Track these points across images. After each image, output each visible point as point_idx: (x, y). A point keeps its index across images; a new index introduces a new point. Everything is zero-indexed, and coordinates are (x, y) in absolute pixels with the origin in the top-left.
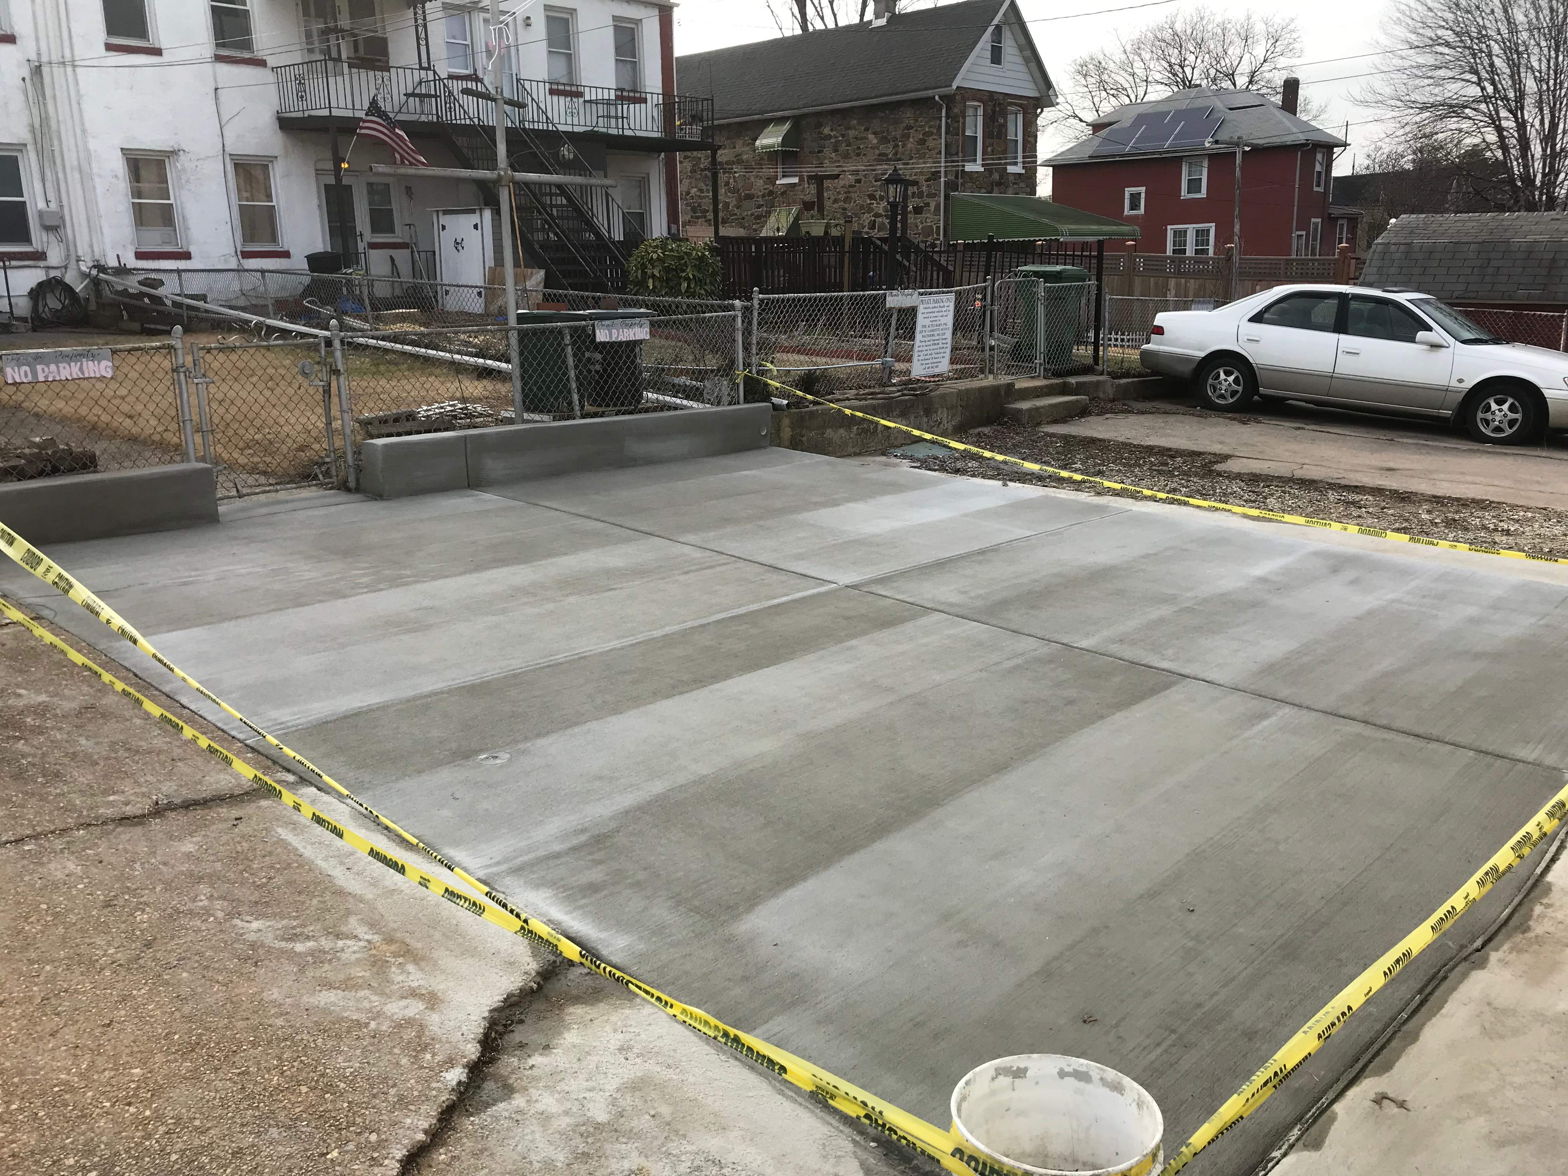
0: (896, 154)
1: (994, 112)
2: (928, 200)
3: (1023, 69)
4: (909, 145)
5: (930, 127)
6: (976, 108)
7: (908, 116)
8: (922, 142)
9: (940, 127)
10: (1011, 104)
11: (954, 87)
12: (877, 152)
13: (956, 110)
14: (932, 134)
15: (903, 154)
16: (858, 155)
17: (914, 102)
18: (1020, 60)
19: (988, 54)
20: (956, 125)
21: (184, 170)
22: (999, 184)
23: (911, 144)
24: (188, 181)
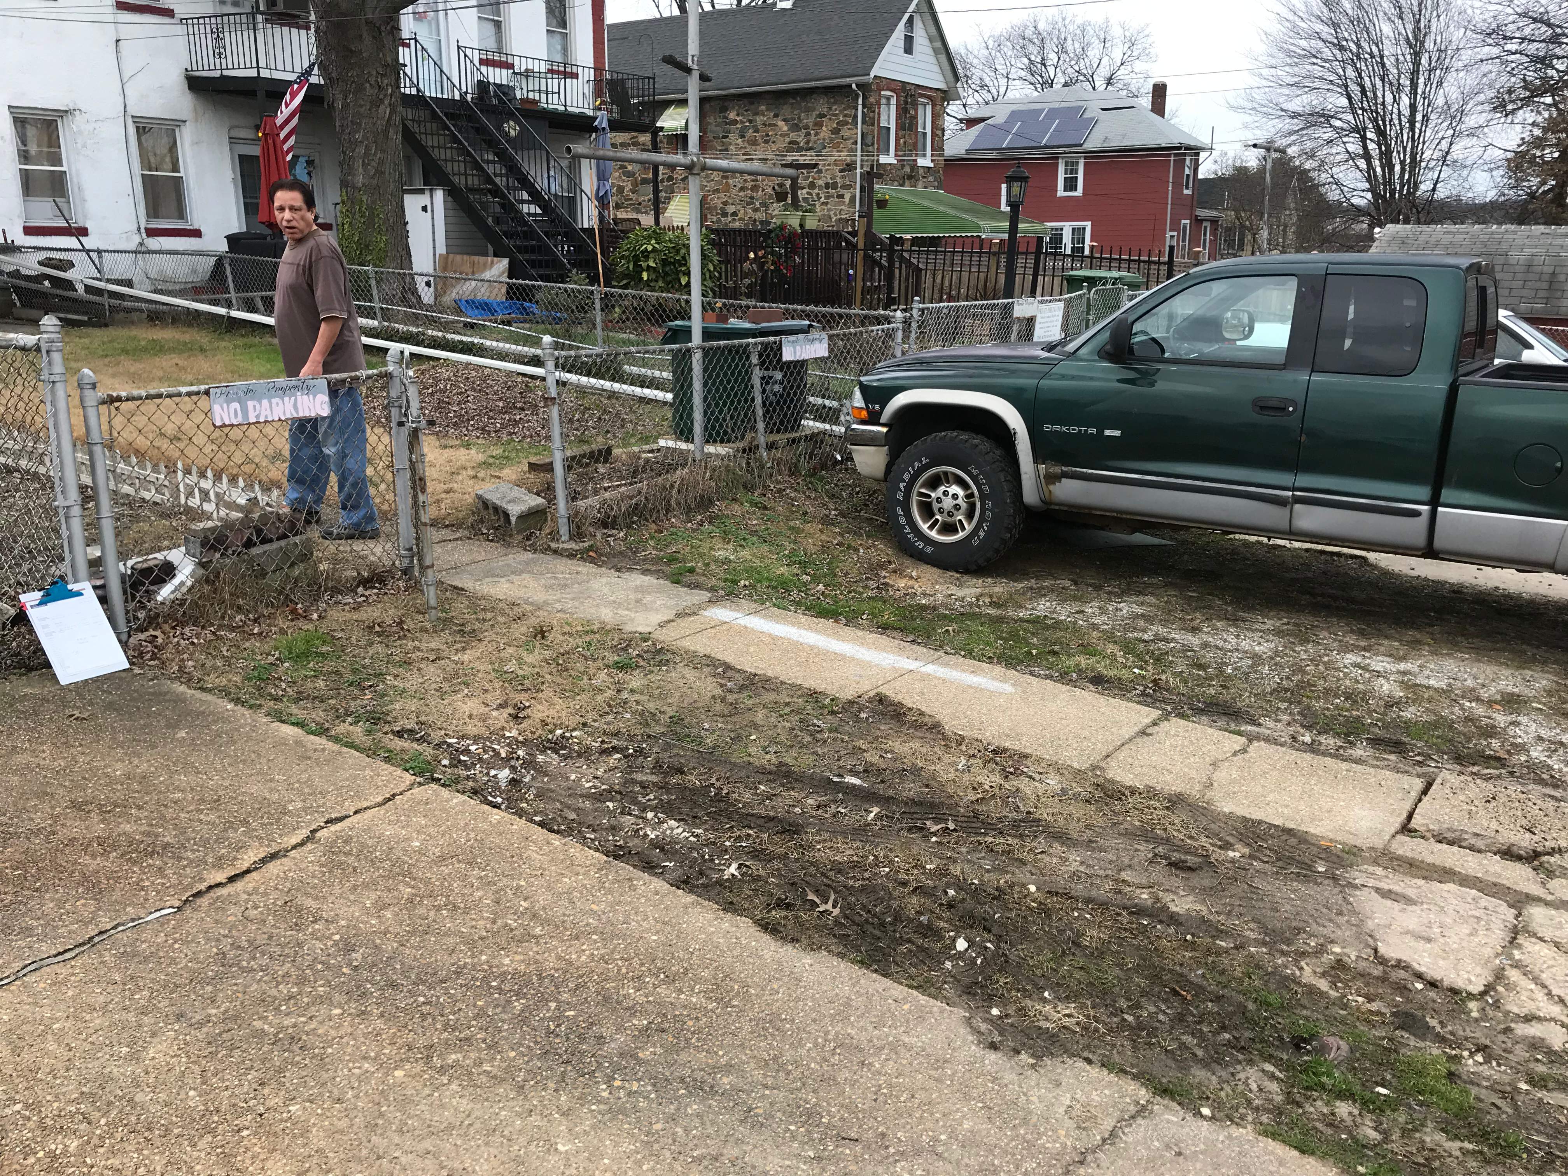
0: (808, 142)
1: (906, 103)
2: (842, 191)
3: (933, 60)
4: (822, 135)
5: (845, 116)
6: (888, 99)
7: (821, 105)
8: (836, 131)
9: (856, 117)
10: (922, 96)
11: (872, 76)
12: (788, 140)
13: (872, 100)
14: (847, 123)
15: (815, 142)
16: (766, 142)
17: (828, 91)
18: (930, 51)
19: (902, 44)
20: (871, 115)
21: (80, 132)
22: (910, 177)
23: (825, 132)
24: (84, 146)
